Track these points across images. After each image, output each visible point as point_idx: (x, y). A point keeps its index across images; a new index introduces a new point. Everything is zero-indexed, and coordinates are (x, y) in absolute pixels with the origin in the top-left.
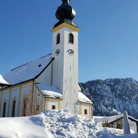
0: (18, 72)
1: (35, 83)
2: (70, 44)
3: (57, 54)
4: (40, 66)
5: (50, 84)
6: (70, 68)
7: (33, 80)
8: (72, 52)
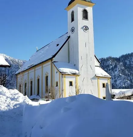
0: (41, 52)
1: (53, 62)
2: (84, 20)
3: (73, 32)
4: (58, 45)
5: (68, 61)
6: (86, 45)
7: (51, 59)
8: (86, 28)
